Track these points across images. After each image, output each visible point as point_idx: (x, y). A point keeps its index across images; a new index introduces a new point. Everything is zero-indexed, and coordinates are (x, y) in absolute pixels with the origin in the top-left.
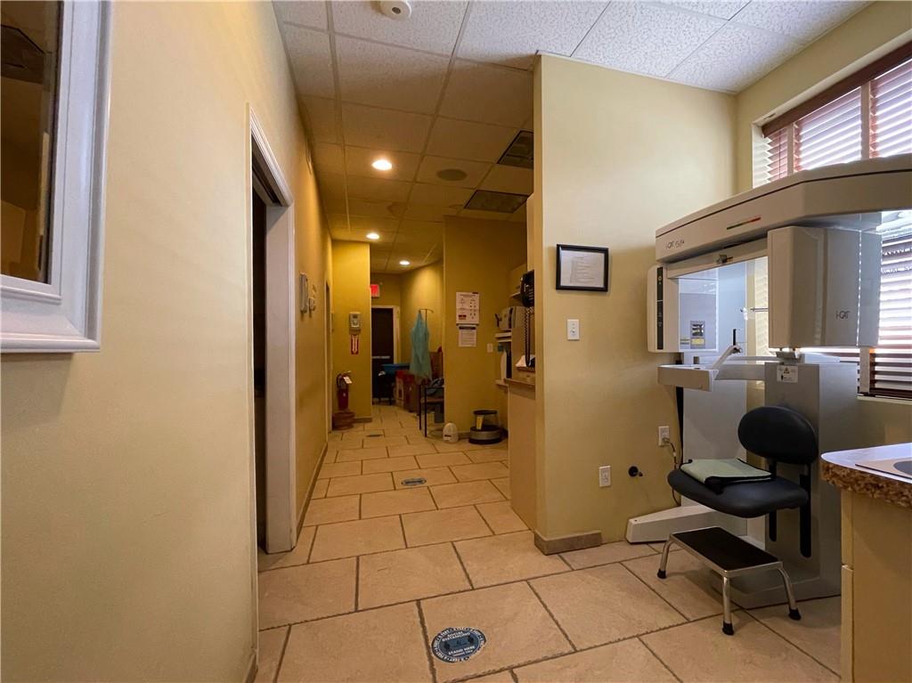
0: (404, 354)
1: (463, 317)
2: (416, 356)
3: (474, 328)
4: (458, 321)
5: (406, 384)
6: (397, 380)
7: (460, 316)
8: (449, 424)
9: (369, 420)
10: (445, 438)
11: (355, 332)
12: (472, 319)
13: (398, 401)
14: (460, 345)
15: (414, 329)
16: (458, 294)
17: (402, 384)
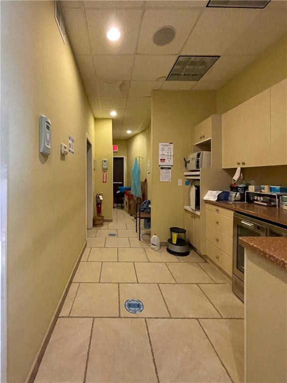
0: (129, 182)
1: (163, 160)
2: (134, 184)
3: (170, 168)
4: (160, 163)
5: (129, 199)
6: (125, 196)
7: (161, 160)
8: (154, 236)
9: (111, 221)
10: (152, 246)
11: (105, 170)
12: (169, 162)
13: (125, 208)
14: (161, 180)
15: (133, 168)
16: (160, 144)
17: (127, 198)
